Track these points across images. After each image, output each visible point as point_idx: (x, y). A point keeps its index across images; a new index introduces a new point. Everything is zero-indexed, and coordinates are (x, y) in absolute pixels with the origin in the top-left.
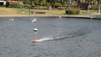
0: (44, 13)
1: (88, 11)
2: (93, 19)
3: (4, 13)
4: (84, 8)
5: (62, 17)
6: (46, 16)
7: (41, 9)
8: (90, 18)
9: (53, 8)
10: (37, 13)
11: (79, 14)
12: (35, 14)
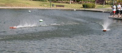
0: (63, 6)
1: (104, 6)
2: (104, 12)
3: (28, 5)
4: (101, 3)
5: (76, 10)
6: (65, 9)
7: (64, 3)
8: (102, 12)
9: (74, 2)
10: (57, 6)
11: (94, 8)
12: (55, 6)
